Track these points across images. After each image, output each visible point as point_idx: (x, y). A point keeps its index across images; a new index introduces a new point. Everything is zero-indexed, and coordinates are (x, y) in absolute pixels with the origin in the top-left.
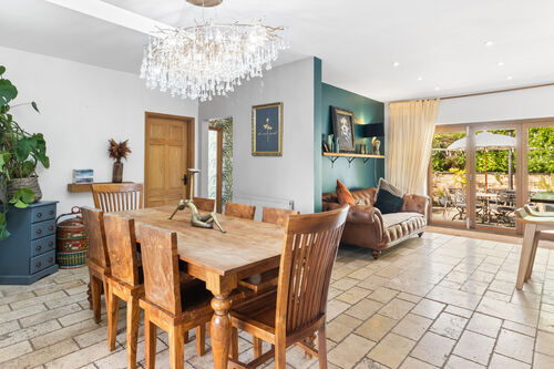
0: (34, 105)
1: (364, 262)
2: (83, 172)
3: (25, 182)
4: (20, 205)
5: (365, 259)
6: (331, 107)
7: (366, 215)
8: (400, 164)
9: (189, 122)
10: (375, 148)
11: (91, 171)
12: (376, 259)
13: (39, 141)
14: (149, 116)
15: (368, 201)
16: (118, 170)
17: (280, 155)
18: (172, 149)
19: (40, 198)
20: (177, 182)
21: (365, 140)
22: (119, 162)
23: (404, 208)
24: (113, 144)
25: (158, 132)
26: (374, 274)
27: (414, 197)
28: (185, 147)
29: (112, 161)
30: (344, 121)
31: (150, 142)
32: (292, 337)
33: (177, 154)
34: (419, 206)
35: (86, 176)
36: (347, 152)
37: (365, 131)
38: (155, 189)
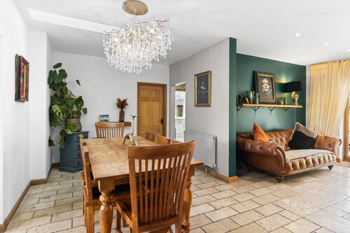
0: (78, 82)
1: (268, 183)
2: (103, 116)
3: (73, 121)
4: (70, 132)
5: (271, 181)
6: (254, 72)
7: (270, 149)
8: (318, 112)
9: (164, 86)
10: (294, 100)
11: (108, 116)
12: (279, 182)
13: (80, 100)
14: (140, 84)
15: (284, 139)
16: (122, 115)
17: (210, 106)
18: (154, 103)
19: (81, 129)
20: (157, 122)
21: (286, 95)
22: (122, 111)
23: (316, 146)
24: (119, 100)
25: (145, 93)
26: (270, 193)
27: (326, 138)
28: (162, 102)
29: (119, 110)
30: (265, 81)
31: (140, 99)
32: (143, 227)
33: (157, 106)
34: (330, 145)
35: (105, 118)
36: (267, 103)
37: (286, 88)
38: (144, 126)
